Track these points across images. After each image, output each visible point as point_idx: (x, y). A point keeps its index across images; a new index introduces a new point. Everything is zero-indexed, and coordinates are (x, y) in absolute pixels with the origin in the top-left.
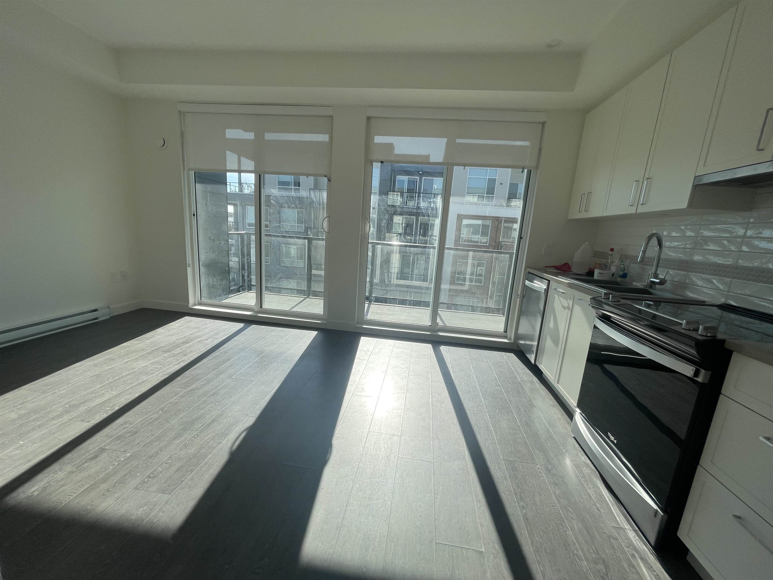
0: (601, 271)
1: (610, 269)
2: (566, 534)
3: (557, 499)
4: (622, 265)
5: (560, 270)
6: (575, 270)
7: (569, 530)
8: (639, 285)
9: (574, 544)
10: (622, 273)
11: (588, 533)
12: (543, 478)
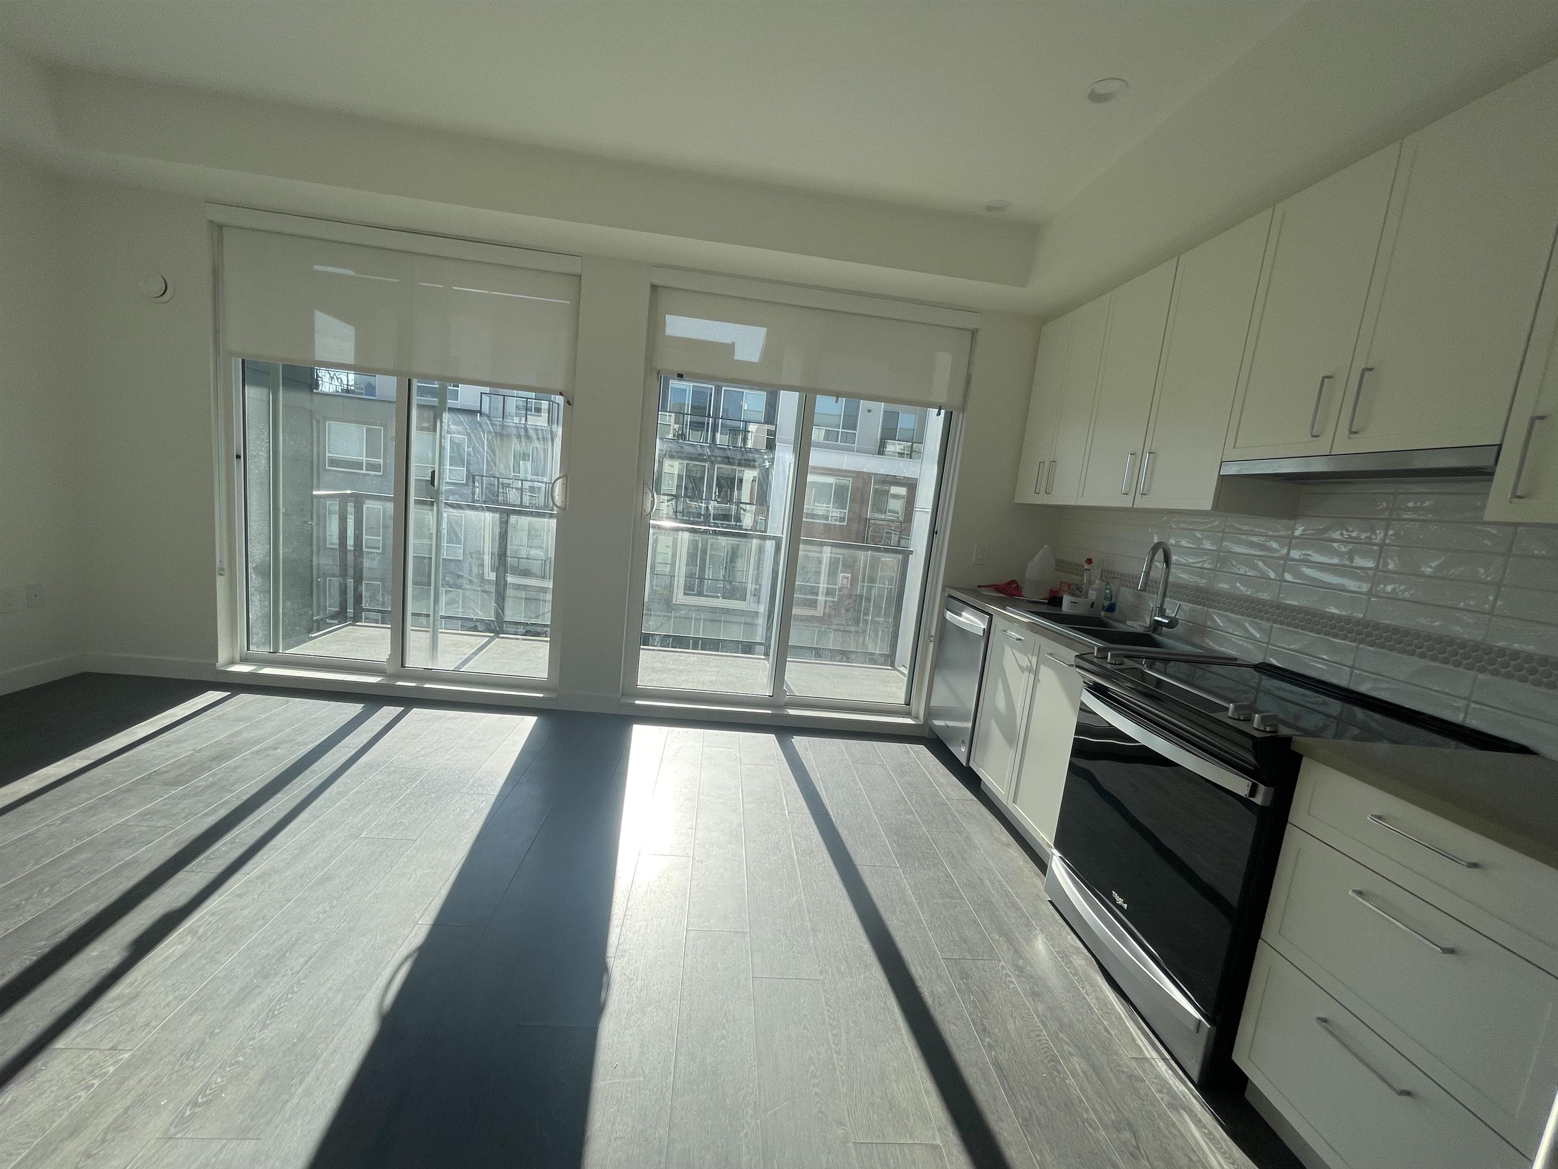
0: (1074, 599)
1: (1086, 596)
2: (1066, 1085)
3: (1042, 1022)
4: (1107, 589)
5: (1005, 594)
6: (1028, 593)
7: (1069, 1077)
8: (1136, 626)
9: (1081, 1101)
10: (1109, 602)
11: (1098, 1075)
12: (1014, 986)
